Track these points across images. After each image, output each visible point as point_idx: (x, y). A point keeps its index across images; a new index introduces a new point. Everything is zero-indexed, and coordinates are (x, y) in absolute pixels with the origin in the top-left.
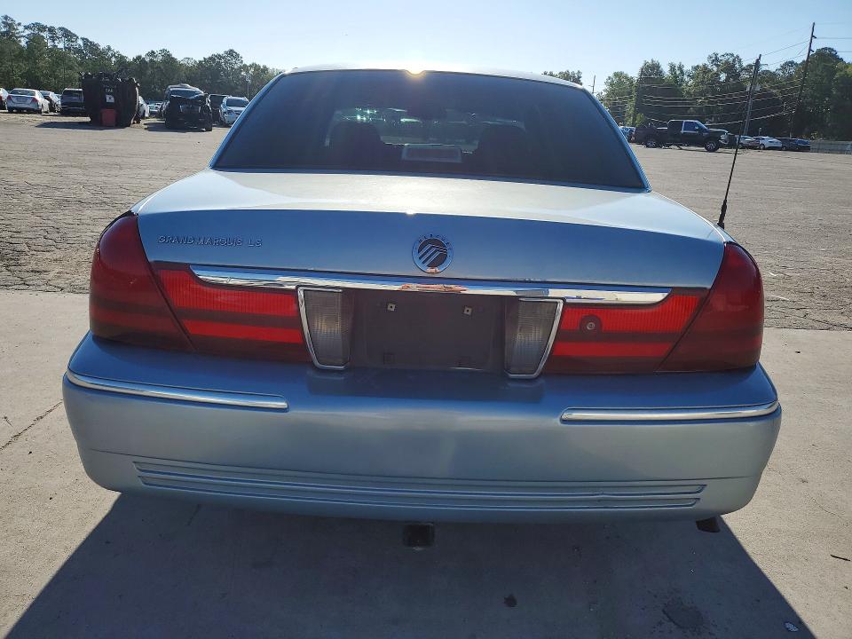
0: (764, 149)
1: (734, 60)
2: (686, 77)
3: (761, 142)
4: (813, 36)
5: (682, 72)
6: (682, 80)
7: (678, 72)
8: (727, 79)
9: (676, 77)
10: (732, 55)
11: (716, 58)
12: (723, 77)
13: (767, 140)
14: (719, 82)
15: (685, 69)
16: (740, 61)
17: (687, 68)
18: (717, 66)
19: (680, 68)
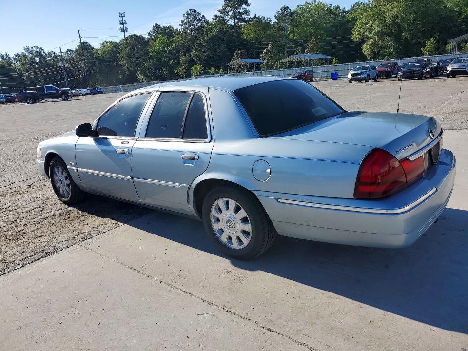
0: (83, 95)
1: (40, 50)
2: (13, 61)
3: (80, 92)
4: (80, 37)
5: (9, 58)
6: (12, 63)
7: (7, 59)
8: (40, 60)
9: (6, 61)
10: (38, 47)
11: (29, 49)
12: (37, 59)
13: (83, 91)
14: (35, 62)
15: (10, 56)
16: (43, 50)
17: (12, 55)
18: (31, 53)
19: (7, 56)
